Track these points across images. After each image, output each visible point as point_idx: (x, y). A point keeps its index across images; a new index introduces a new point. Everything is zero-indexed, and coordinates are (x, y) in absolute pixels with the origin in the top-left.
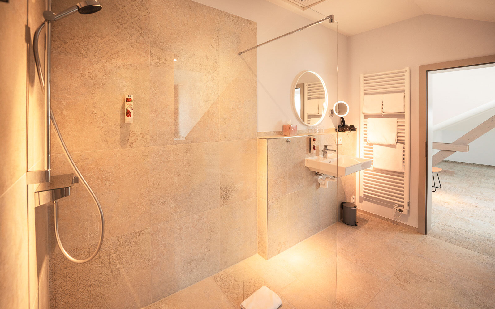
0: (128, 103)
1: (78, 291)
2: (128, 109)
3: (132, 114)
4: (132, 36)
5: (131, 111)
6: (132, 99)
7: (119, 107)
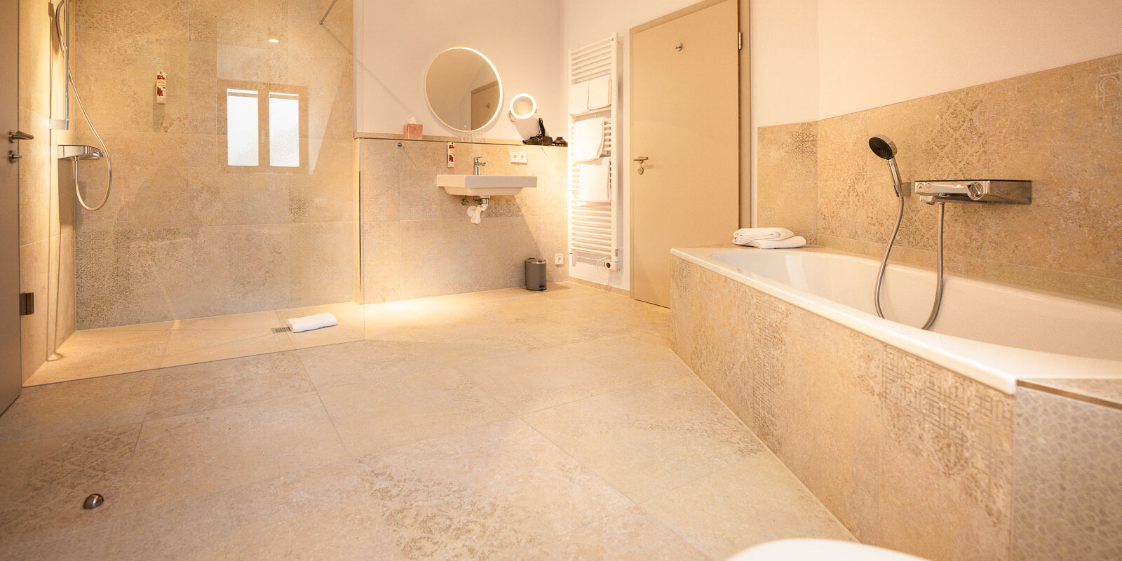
0: (159, 80)
1: (104, 276)
2: (160, 87)
3: (164, 93)
4: (167, 7)
5: (162, 89)
6: (164, 76)
7: (152, 86)
